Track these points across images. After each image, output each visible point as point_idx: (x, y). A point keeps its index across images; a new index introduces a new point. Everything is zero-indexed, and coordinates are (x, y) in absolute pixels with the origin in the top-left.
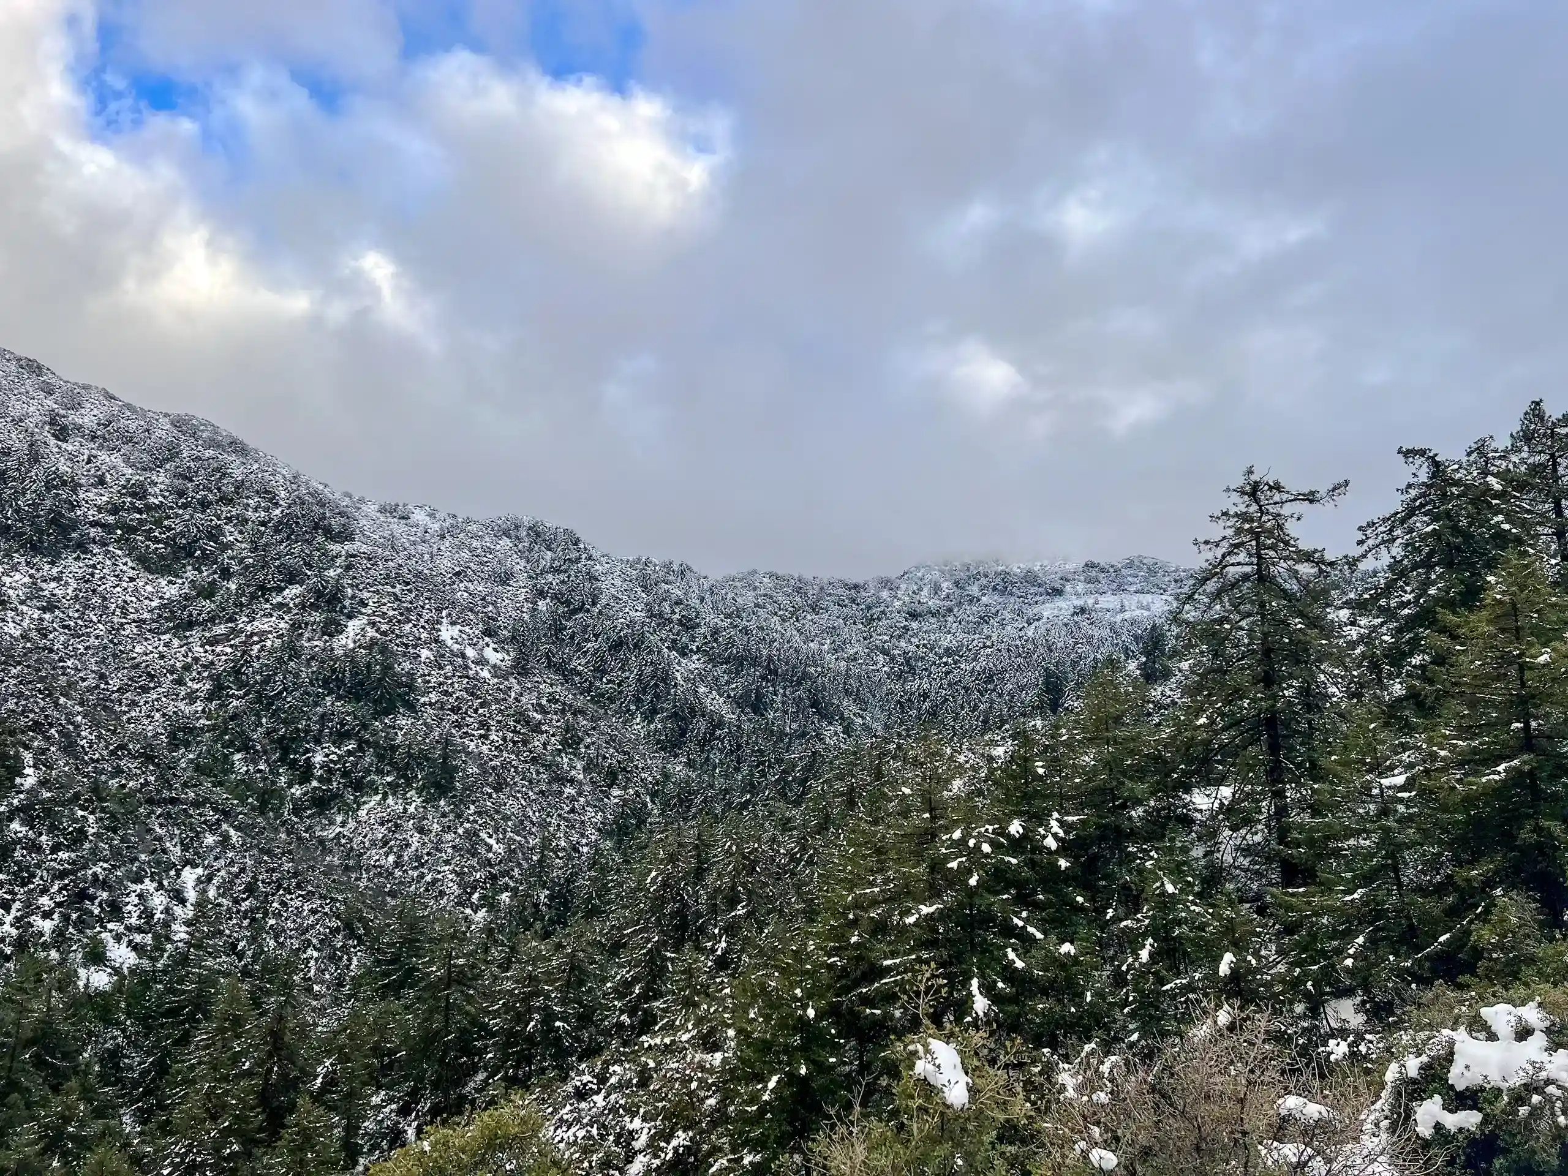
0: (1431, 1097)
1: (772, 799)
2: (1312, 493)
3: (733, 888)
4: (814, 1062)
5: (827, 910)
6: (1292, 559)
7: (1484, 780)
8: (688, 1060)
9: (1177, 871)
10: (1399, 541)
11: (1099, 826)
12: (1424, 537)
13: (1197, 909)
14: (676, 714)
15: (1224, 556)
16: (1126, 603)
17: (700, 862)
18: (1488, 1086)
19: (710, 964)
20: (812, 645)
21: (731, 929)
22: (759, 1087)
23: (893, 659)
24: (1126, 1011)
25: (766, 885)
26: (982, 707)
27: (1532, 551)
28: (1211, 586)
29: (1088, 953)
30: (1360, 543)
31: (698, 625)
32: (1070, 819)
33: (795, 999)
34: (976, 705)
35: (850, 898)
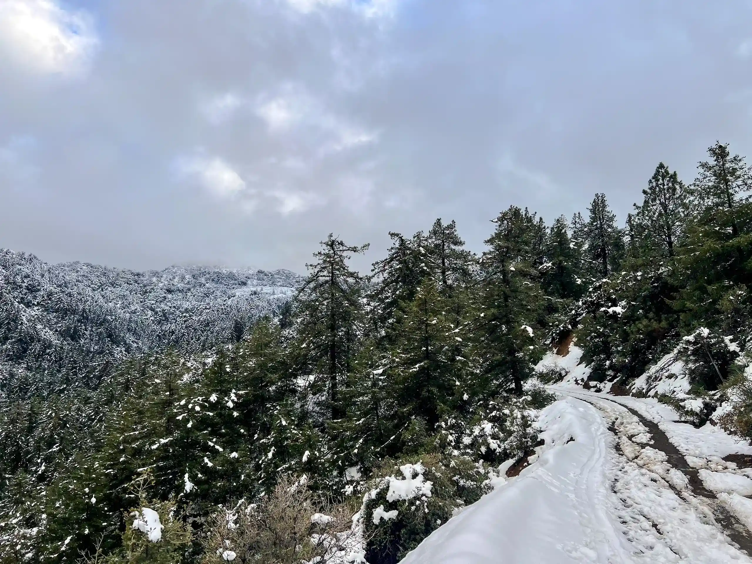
0: (379, 506)
1: (79, 387)
2: (355, 248)
3: (52, 436)
4: (94, 526)
5: (107, 445)
6: (345, 275)
7: (411, 371)
8: (16, 533)
9: (287, 415)
10: (387, 271)
11: (254, 396)
12: (396, 270)
13: (295, 432)
14: (20, 340)
15: (318, 272)
16: (276, 291)
17: (31, 423)
18: (401, 499)
19: (34, 479)
20: (110, 304)
21: (48, 459)
22: (59, 543)
23: (156, 313)
24: (259, 482)
25: (73, 434)
26: (202, 338)
27: (433, 279)
28: (312, 285)
29: (244, 456)
30: (373, 270)
31: (39, 290)
32: (240, 392)
33: (85, 494)
34: (199, 337)
35: (121, 438)
